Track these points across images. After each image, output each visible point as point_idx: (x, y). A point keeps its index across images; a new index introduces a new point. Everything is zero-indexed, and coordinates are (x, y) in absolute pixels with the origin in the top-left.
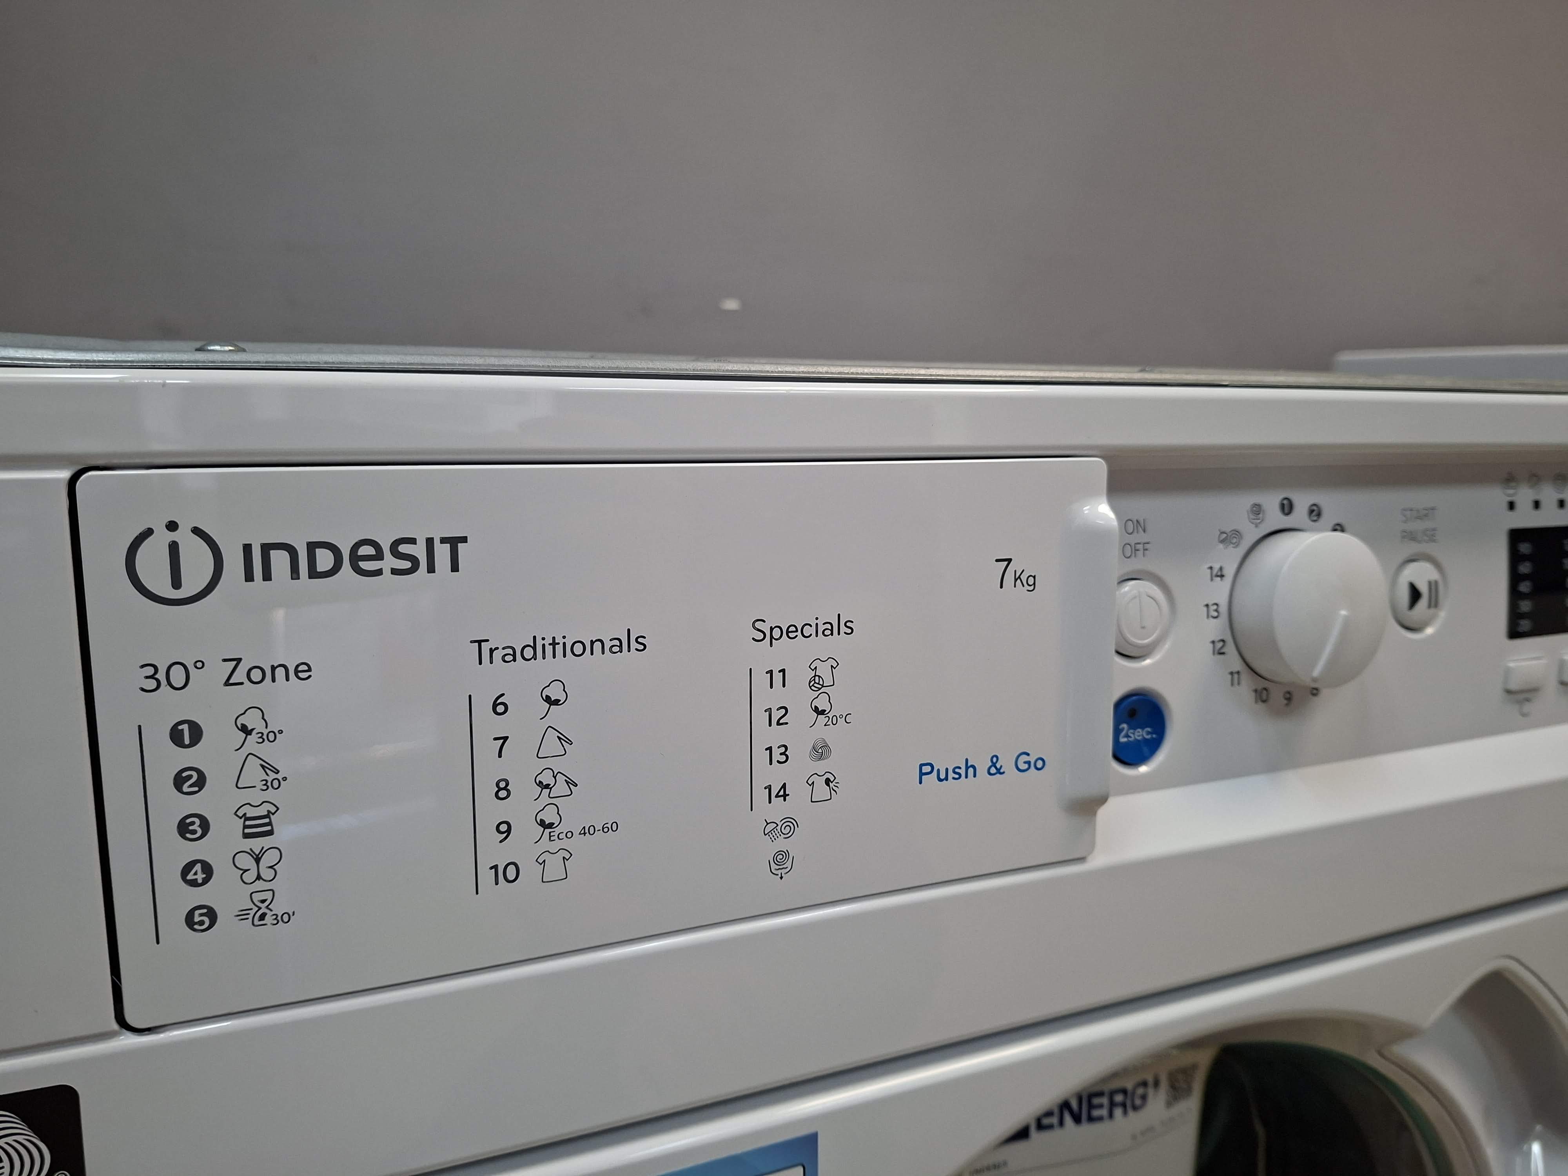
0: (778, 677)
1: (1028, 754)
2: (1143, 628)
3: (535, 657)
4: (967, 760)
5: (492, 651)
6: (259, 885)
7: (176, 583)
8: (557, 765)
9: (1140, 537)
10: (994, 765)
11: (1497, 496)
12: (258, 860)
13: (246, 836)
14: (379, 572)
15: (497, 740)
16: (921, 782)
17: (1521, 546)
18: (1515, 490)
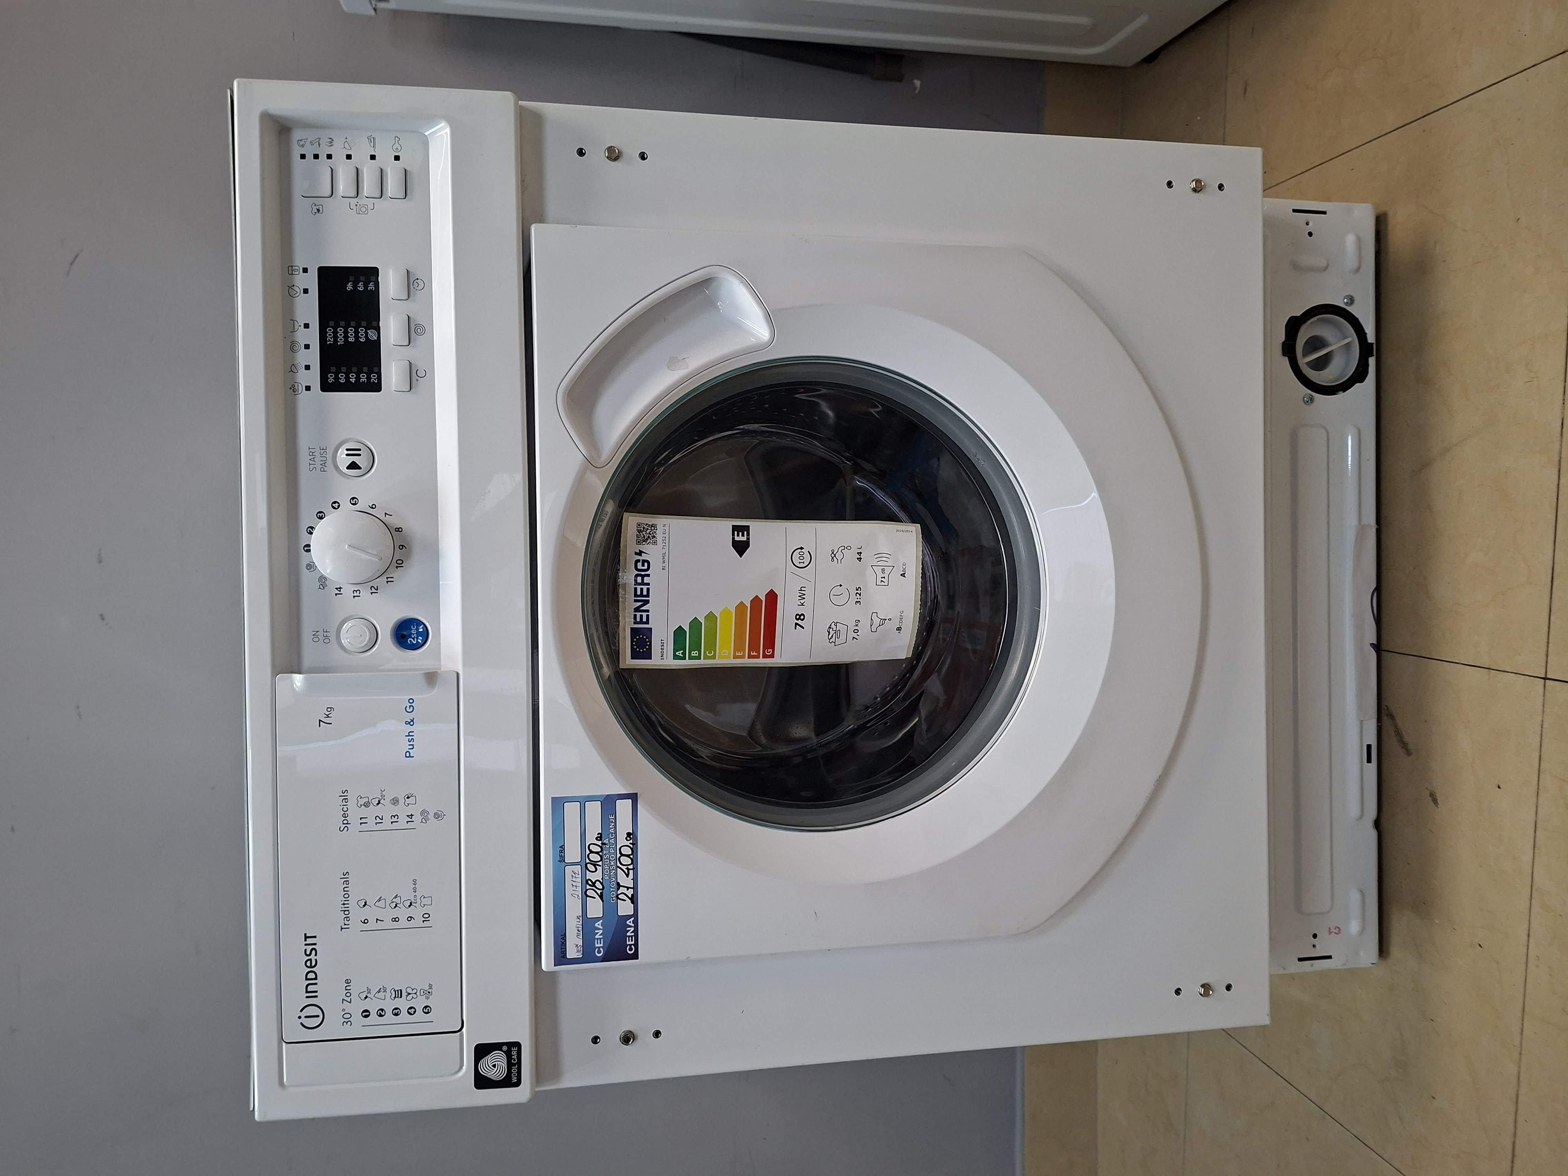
0: (363, 821)
1: (406, 707)
3: (348, 911)
4: (406, 736)
5: (345, 925)
6: (418, 993)
7: (318, 1016)
8: (389, 901)
9: (320, 634)
10: (409, 723)
12: (410, 994)
13: (401, 997)
14: (316, 960)
15: (377, 922)
16: (413, 757)
17: (330, 380)
18: (299, 385)
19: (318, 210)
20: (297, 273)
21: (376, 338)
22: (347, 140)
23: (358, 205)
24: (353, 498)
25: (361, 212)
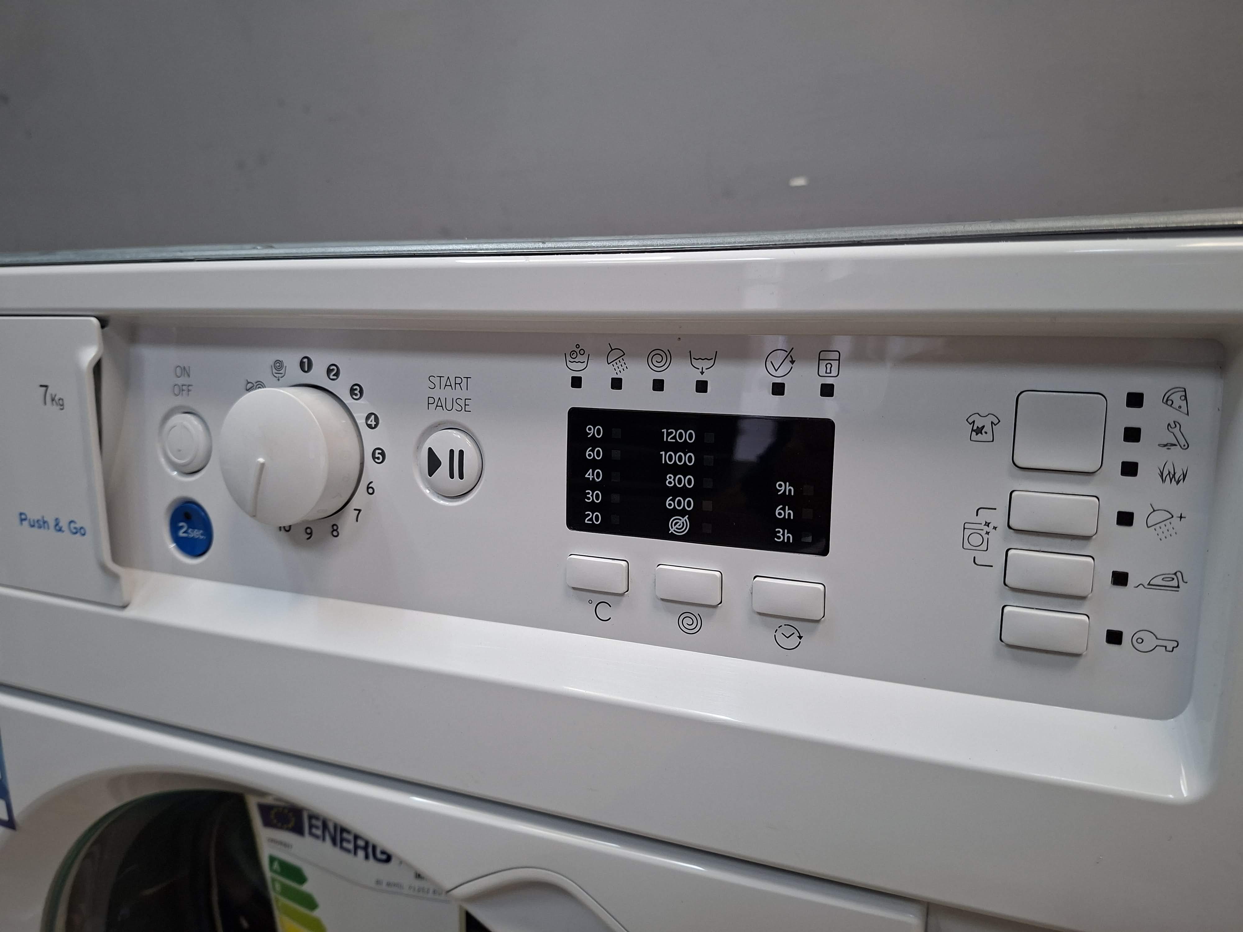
2: (186, 449)
4: (43, 517)
9: (185, 379)
10: (57, 524)
16: (21, 525)
17: (590, 429)
18: (585, 364)
19: (979, 431)
20: (822, 372)
21: (671, 531)
22: (1176, 520)
23: (986, 529)
24: (383, 454)
25: (968, 532)
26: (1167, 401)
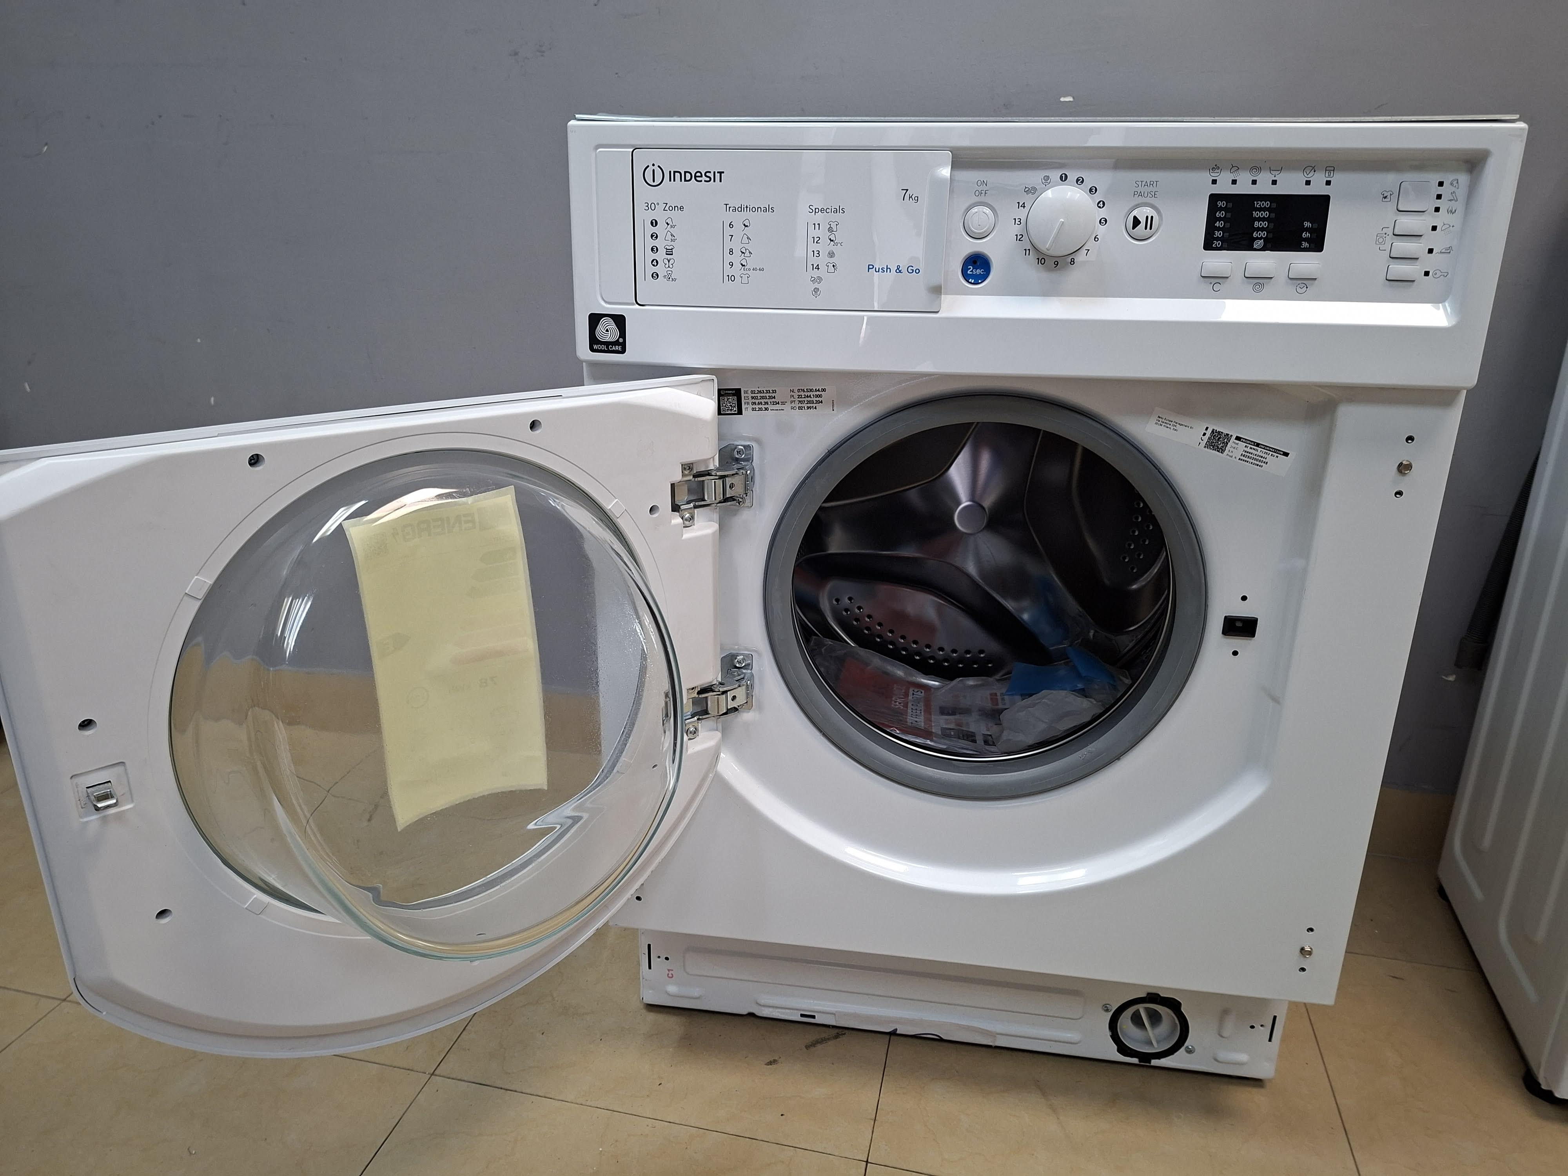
0: (817, 226)
1: (913, 267)
2: (979, 225)
3: (741, 211)
4: (887, 266)
5: (730, 208)
6: (669, 269)
7: (654, 181)
8: (746, 246)
9: (984, 188)
10: (898, 269)
11: (1208, 177)
12: (669, 262)
13: (667, 254)
14: (701, 181)
15: (730, 235)
16: (868, 271)
17: (1219, 203)
18: (1219, 174)
19: (1385, 197)
20: (1327, 175)
21: (1255, 247)
22: (1451, 227)
23: (1385, 235)
24: (1106, 221)
25: (1378, 238)
26: (1452, 184)
